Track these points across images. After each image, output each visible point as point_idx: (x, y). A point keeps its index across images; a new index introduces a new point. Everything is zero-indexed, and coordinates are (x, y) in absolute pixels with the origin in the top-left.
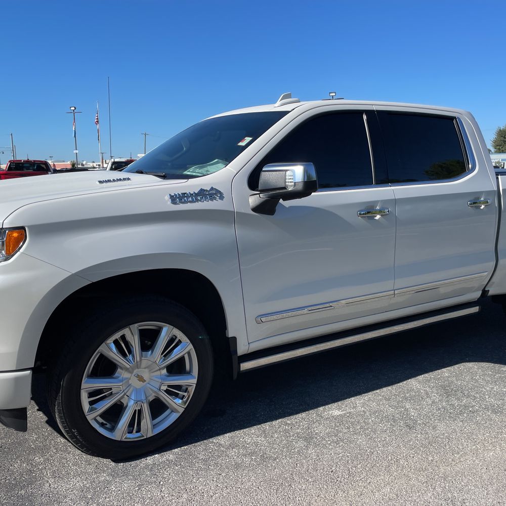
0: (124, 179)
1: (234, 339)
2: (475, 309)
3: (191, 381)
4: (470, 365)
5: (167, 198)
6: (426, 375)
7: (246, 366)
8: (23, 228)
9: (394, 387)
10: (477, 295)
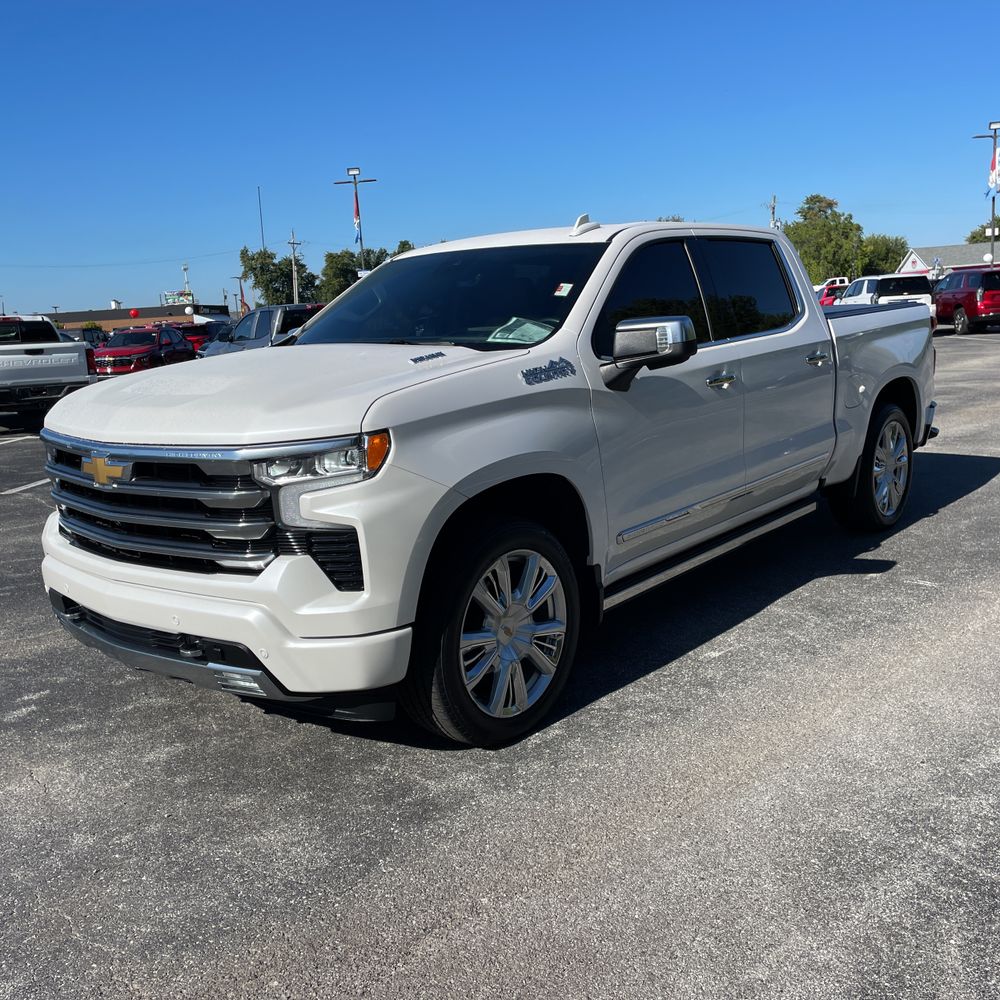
0: (432, 356)
1: (598, 566)
2: (812, 507)
3: (558, 630)
4: (825, 579)
5: (520, 376)
6: (783, 598)
7: (609, 603)
8: (386, 431)
9: (757, 616)
10: (814, 486)
